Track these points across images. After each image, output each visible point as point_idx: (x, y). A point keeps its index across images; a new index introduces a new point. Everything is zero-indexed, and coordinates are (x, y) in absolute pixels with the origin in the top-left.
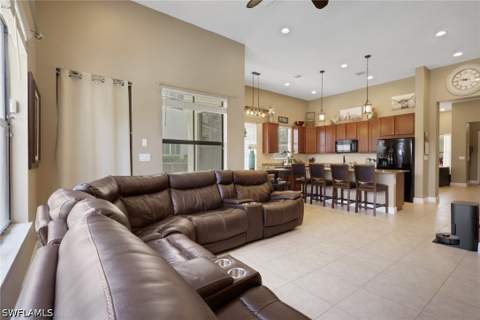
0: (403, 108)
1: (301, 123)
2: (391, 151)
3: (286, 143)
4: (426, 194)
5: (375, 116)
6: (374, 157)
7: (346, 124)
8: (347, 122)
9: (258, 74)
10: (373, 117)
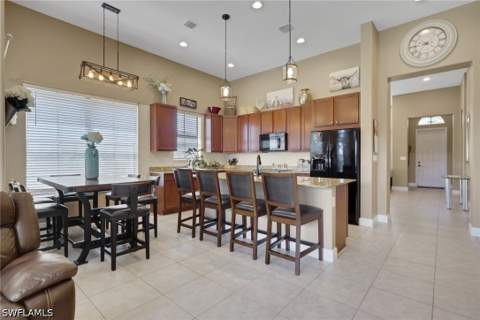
0: (344, 88)
1: (217, 110)
2: (330, 148)
3: (196, 137)
4: (375, 212)
5: (309, 100)
6: (307, 157)
7: (273, 113)
8: (276, 109)
9: (118, 11)
10: (307, 101)
